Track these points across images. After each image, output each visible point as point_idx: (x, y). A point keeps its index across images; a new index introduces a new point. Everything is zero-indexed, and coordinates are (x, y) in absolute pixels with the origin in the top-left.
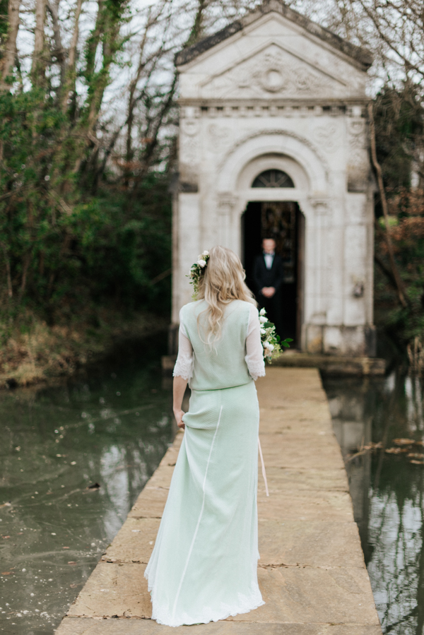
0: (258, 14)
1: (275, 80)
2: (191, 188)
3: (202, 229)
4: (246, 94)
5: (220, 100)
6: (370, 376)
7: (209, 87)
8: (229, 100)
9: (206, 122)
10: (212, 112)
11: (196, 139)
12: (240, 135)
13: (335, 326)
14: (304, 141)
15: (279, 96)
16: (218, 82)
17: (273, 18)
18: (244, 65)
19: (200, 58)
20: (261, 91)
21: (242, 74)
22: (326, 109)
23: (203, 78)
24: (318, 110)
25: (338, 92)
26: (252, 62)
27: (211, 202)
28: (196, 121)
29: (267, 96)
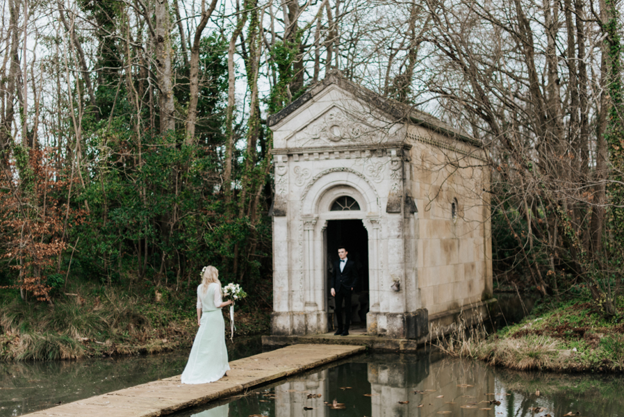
0: (322, 86)
1: (337, 133)
2: (282, 213)
3: (290, 241)
4: (317, 144)
5: (300, 149)
6: (405, 352)
7: (293, 139)
8: (305, 149)
9: (293, 164)
10: (296, 157)
11: (285, 177)
12: (316, 173)
13: (385, 314)
14: (360, 175)
15: (341, 143)
16: (298, 136)
17: (333, 89)
18: (315, 123)
19: (284, 120)
20: (328, 141)
21: (314, 129)
22: (373, 151)
23: (288, 134)
24: (367, 153)
25: (380, 138)
26: (321, 120)
27: (297, 223)
28: (284, 164)
29: (332, 144)
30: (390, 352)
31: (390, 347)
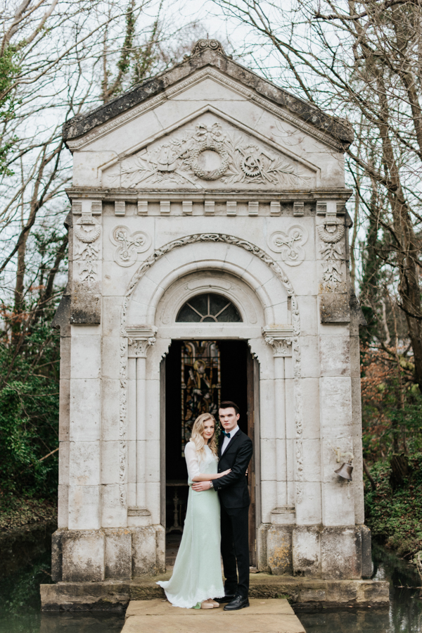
0: (188, 69)
1: (212, 164)
2: (88, 319)
3: (104, 380)
4: (168, 183)
5: (131, 191)
6: (365, 606)
7: (116, 170)
8: (144, 191)
9: (110, 222)
10: (120, 208)
11: (96, 246)
12: (161, 242)
13: (308, 528)
14: (254, 251)
15: (218, 185)
16: (128, 164)
17: (208, 76)
18: (165, 142)
19: (101, 130)
20: (193, 179)
21: (162, 154)
22: (286, 205)
23: (106, 158)
24: (275, 207)
25: (304, 181)
26: (178, 136)
27: (118, 341)
28: (94, 220)
29: (201, 185)
30: (336, 608)
31: (336, 598)
